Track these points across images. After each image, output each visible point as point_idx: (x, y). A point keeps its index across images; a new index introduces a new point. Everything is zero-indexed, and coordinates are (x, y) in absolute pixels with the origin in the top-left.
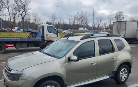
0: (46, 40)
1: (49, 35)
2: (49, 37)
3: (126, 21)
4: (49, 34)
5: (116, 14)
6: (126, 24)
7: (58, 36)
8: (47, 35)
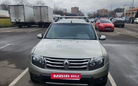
6: (24, 8)
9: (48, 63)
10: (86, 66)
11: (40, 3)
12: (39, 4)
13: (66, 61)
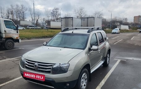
0: (4, 37)
1: (8, 31)
2: (7, 33)
3: (72, 18)
4: (7, 29)
5: (53, 10)
6: (73, 20)
7: (17, 32)
8: (5, 31)
9: (26, 64)
10: (50, 70)
11: (98, 13)
12: (97, 15)
13: (36, 64)
